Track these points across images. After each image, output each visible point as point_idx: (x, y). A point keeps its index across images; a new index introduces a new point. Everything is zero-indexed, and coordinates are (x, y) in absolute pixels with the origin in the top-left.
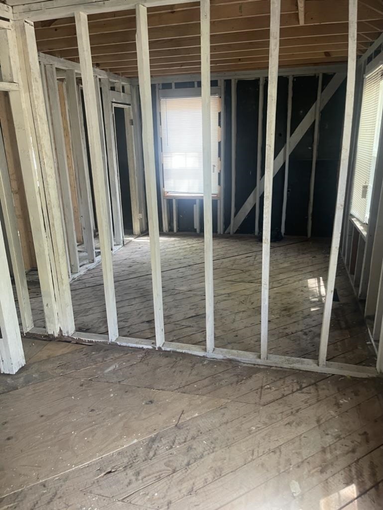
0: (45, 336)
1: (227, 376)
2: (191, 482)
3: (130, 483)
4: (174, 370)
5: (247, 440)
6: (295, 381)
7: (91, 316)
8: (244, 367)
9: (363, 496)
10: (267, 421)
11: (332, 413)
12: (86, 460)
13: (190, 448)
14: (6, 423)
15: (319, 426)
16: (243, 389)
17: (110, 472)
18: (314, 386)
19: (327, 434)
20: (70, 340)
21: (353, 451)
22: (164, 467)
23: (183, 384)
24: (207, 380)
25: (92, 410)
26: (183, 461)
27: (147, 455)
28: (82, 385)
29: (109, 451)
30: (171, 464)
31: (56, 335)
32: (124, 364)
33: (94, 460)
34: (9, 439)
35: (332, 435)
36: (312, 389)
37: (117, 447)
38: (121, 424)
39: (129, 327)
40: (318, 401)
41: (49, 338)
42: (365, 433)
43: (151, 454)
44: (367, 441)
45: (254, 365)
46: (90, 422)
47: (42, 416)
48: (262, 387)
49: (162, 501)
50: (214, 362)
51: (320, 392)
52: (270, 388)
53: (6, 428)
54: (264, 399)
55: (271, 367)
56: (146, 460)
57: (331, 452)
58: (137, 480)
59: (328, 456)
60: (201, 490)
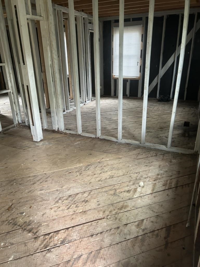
0: (52, 131)
1: (125, 149)
2: (100, 178)
3: (77, 176)
4: (103, 145)
5: (127, 169)
6: (155, 153)
7: (72, 126)
8: (133, 147)
9: (169, 190)
10: (137, 164)
11: (167, 164)
12: (62, 168)
13: (103, 169)
14: (34, 156)
15: (159, 167)
16: (131, 153)
17: (70, 173)
18: (163, 155)
19: (162, 170)
20: (62, 133)
21: (171, 176)
22: (91, 173)
23: (105, 150)
24: (116, 149)
25: (67, 155)
26: (99, 172)
27: (85, 169)
28: (64, 147)
29: (71, 167)
30: (94, 172)
31: (56, 130)
32: (83, 142)
33: (65, 169)
34: (34, 160)
35: (164, 171)
36: (161, 156)
37: (74, 166)
38: (77, 160)
39: (87, 130)
40: (162, 160)
41: (54, 131)
42: (179, 171)
43: (87, 169)
44: (179, 174)
45: (138, 146)
46: (66, 158)
47: (48, 155)
48: (139, 154)
49: (88, 182)
50: (121, 144)
51: (165, 157)
52: (142, 154)
53: (34, 157)
54: (138, 157)
55: (145, 147)
56: (85, 170)
57: (161, 176)
58: (80, 175)
59: (159, 177)
60: (104, 181)
